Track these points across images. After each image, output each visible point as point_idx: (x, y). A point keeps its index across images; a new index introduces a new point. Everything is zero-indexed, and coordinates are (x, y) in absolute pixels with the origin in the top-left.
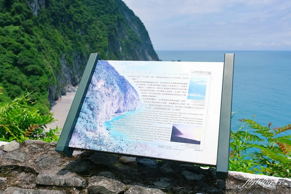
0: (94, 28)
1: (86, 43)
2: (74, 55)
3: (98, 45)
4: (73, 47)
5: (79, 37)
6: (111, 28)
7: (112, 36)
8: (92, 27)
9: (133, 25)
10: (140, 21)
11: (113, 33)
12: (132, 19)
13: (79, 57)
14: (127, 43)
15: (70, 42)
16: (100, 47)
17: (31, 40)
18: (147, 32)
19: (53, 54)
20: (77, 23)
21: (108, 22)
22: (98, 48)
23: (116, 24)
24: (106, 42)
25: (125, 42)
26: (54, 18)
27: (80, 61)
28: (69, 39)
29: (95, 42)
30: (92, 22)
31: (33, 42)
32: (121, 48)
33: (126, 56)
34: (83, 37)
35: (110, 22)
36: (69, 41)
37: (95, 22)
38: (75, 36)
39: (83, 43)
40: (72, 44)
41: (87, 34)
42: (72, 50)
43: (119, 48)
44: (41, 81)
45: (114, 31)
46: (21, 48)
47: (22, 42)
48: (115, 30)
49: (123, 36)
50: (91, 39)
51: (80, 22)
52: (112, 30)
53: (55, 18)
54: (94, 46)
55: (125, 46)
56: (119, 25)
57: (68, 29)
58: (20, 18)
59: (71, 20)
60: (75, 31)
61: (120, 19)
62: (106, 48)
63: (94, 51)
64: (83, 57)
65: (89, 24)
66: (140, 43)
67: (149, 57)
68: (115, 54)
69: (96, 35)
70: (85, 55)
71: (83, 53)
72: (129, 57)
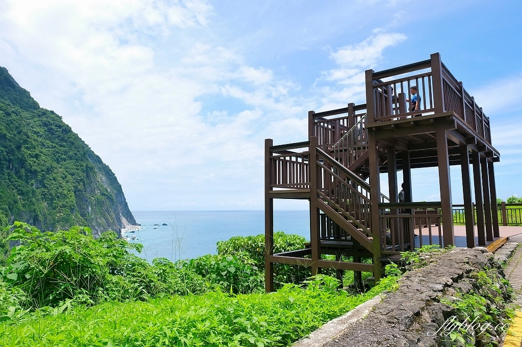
0: (54, 179)
1: (42, 200)
3: (60, 204)
4: (24, 206)
5: (33, 190)
6: (77, 179)
7: (79, 191)
8: (52, 178)
9: (101, 175)
10: (110, 170)
11: (80, 187)
12: (99, 168)
14: (98, 200)
15: (20, 199)
16: (64, 206)
18: (120, 186)
20: (30, 171)
21: (73, 171)
22: (61, 207)
23: (85, 174)
24: (72, 199)
25: (96, 198)
28: (19, 194)
29: (57, 198)
30: (52, 171)
32: (90, 209)
33: (96, 219)
34: (39, 191)
35: (76, 171)
36: (19, 197)
37: (55, 171)
38: (28, 189)
39: (38, 200)
40: (23, 202)
41: (45, 187)
43: (88, 207)
45: (82, 184)
48: (84, 182)
49: (93, 191)
50: (51, 195)
51: (35, 170)
52: (78, 182)
54: (54, 205)
55: (95, 205)
56: (88, 176)
57: (17, 179)
59: (23, 167)
60: (27, 183)
61: (89, 167)
62: (72, 207)
63: (55, 211)
64: (38, 220)
65: (48, 173)
66: (113, 200)
67: (124, 220)
68: (83, 215)
69: (58, 189)
70: (41, 218)
71: (38, 215)
72: (100, 220)
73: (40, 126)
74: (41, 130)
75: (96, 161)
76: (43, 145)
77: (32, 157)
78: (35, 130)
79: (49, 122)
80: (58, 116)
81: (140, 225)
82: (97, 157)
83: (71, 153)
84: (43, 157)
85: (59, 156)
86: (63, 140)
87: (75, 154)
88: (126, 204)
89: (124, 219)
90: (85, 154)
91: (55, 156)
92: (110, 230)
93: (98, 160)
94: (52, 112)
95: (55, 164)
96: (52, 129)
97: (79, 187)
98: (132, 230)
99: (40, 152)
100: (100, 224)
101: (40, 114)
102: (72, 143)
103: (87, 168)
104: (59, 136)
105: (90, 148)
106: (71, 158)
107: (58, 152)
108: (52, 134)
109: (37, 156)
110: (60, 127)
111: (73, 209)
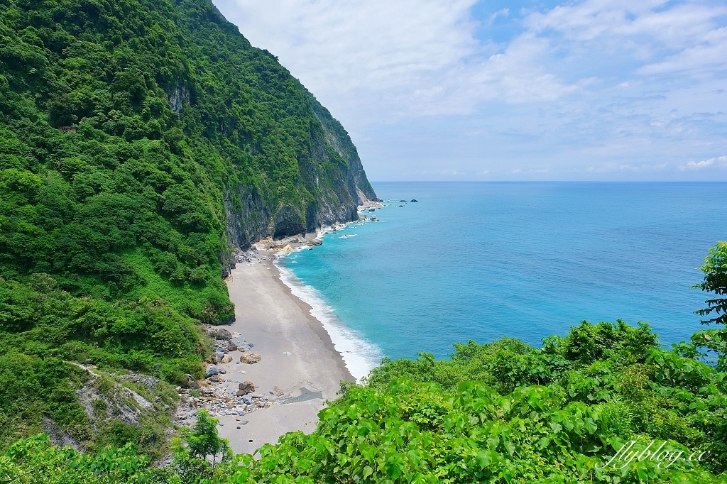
0: (273, 142)
1: (261, 169)
2: (243, 192)
3: (282, 174)
4: (240, 177)
5: (249, 157)
6: (300, 141)
7: (304, 156)
8: (269, 141)
9: (330, 135)
10: (342, 127)
11: (305, 151)
12: (328, 125)
13: (250, 196)
14: (326, 168)
15: (235, 168)
16: (286, 177)
17: (182, 165)
18: (355, 149)
19: (214, 190)
20: (244, 133)
21: (295, 130)
22: (283, 178)
23: (309, 134)
24: (295, 167)
25: (325, 166)
26: (206, 125)
27: (252, 203)
28: (233, 162)
29: (277, 167)
30: (269, 131)
31: (184, 169)
32: (318, 180)
33: (326, 193)
34: (255, 158)
35: (298, 131)
36: (234, 166)
37: (273, 131)
38: (243, 156)
39: (255, 169)
40: (239, 172)
41: (263, 153)
42: (239, 184)
43: (314, 177)
44: (209, 242)
45: (306, 147)
46: (169, 180)
47: (168, 170)
48: (308, 145)
49: (320, 156)
50: (269, 162)
51: (250, 131)
52: (302, 145)
53: (208, 123)
54: (274, 175)
55: (324, 175)
56: (313, 136)
57: (230, 144)
58: (159, 126)
59: (235, 128)
60: (242, 148)
61: (314, 125)
62: (296, 178)
63: (276, 183)
64: (257, 195)
65: (265, 134)
66: (346, 167)
67: (361, 194)
68: (309, 188)
69: (278, 154)
70: (260, 192)
71: (256, 189)
72: (331, 194)
73: (253, 72)
74: (254, 78)
75: (323, 115)
76: (258, 98)
77: (245, 114)
78: (246, 77)
79: (262, 66)
80: (272, 56)
81: (382, 201)
82: (325, 110)
83: (291, 107)
84: (258, 114)
85: (277, 111)
86: (280, 89)
87: (297, 107)
88: (363, 173)
89: (360, 192)
90: (308, 106)
91: (272, 111)
92: (344, 207)
93: (325, 113)
94: (266, 52)
95: (272, 123)
96: (266, 75)
97: (303, 152)
98: (370, 208)
99: (254, 107)
100: (331, 199)
101: (252, 55)
102: (292, 93)
103: (311, 126)
104: (275, 85)
105: (315, 98)
106: (291, 113)
107: (275, 106)
108: (267, 83)
109: (250, 113)
110: (275, 71)
111: (296, 181)
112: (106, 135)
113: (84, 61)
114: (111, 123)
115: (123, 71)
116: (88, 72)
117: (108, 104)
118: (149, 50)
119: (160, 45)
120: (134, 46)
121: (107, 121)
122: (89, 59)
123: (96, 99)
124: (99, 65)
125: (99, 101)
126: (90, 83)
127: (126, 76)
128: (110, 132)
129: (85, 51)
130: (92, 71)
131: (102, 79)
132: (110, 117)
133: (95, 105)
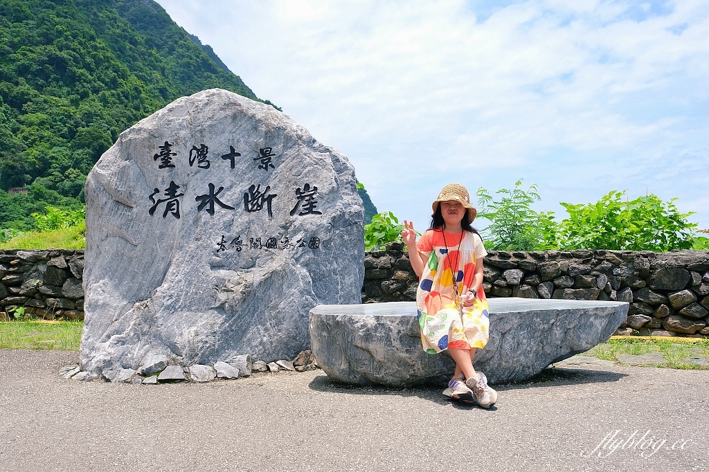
80: (275, 108)
94: (269, 103)
112: (58, 196)
113: (45, 116)
114: (67, 183)
115: (88, 126)
116: (48, 129)
117: (66, 162)
118: (122, 103)
119: (136, 98)
120: (104, 100)
121: (63, 180)
122: (50, 114)
123: (53, 158)
124: (60, 120)
125: (57, 159)
126: (48, 140)
127: (89, 132)
128: (65, 193)
129: (47, 106)
130: (52, 127)
131: (63, 136)
132: (67, 177)
133: (51, 163)
